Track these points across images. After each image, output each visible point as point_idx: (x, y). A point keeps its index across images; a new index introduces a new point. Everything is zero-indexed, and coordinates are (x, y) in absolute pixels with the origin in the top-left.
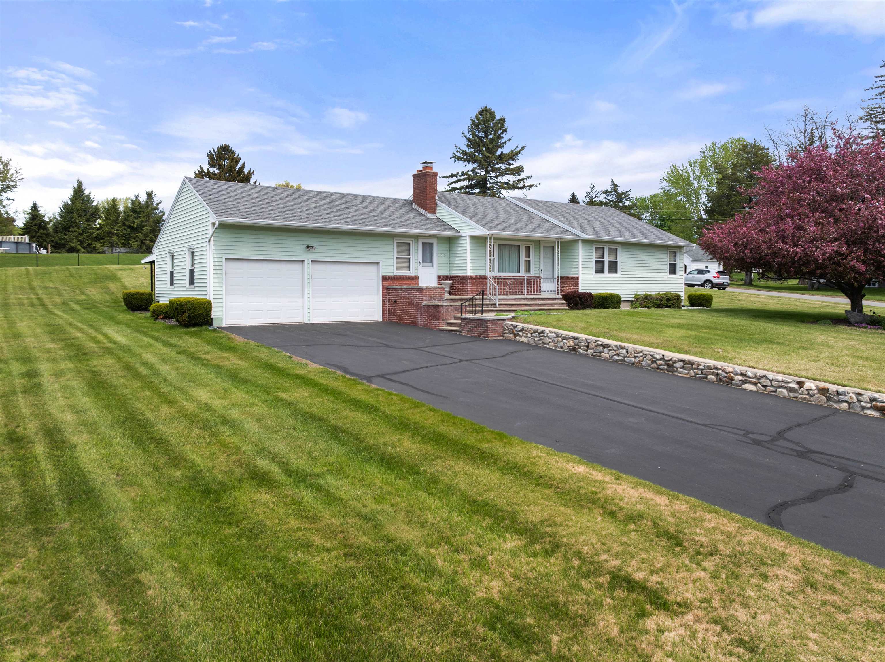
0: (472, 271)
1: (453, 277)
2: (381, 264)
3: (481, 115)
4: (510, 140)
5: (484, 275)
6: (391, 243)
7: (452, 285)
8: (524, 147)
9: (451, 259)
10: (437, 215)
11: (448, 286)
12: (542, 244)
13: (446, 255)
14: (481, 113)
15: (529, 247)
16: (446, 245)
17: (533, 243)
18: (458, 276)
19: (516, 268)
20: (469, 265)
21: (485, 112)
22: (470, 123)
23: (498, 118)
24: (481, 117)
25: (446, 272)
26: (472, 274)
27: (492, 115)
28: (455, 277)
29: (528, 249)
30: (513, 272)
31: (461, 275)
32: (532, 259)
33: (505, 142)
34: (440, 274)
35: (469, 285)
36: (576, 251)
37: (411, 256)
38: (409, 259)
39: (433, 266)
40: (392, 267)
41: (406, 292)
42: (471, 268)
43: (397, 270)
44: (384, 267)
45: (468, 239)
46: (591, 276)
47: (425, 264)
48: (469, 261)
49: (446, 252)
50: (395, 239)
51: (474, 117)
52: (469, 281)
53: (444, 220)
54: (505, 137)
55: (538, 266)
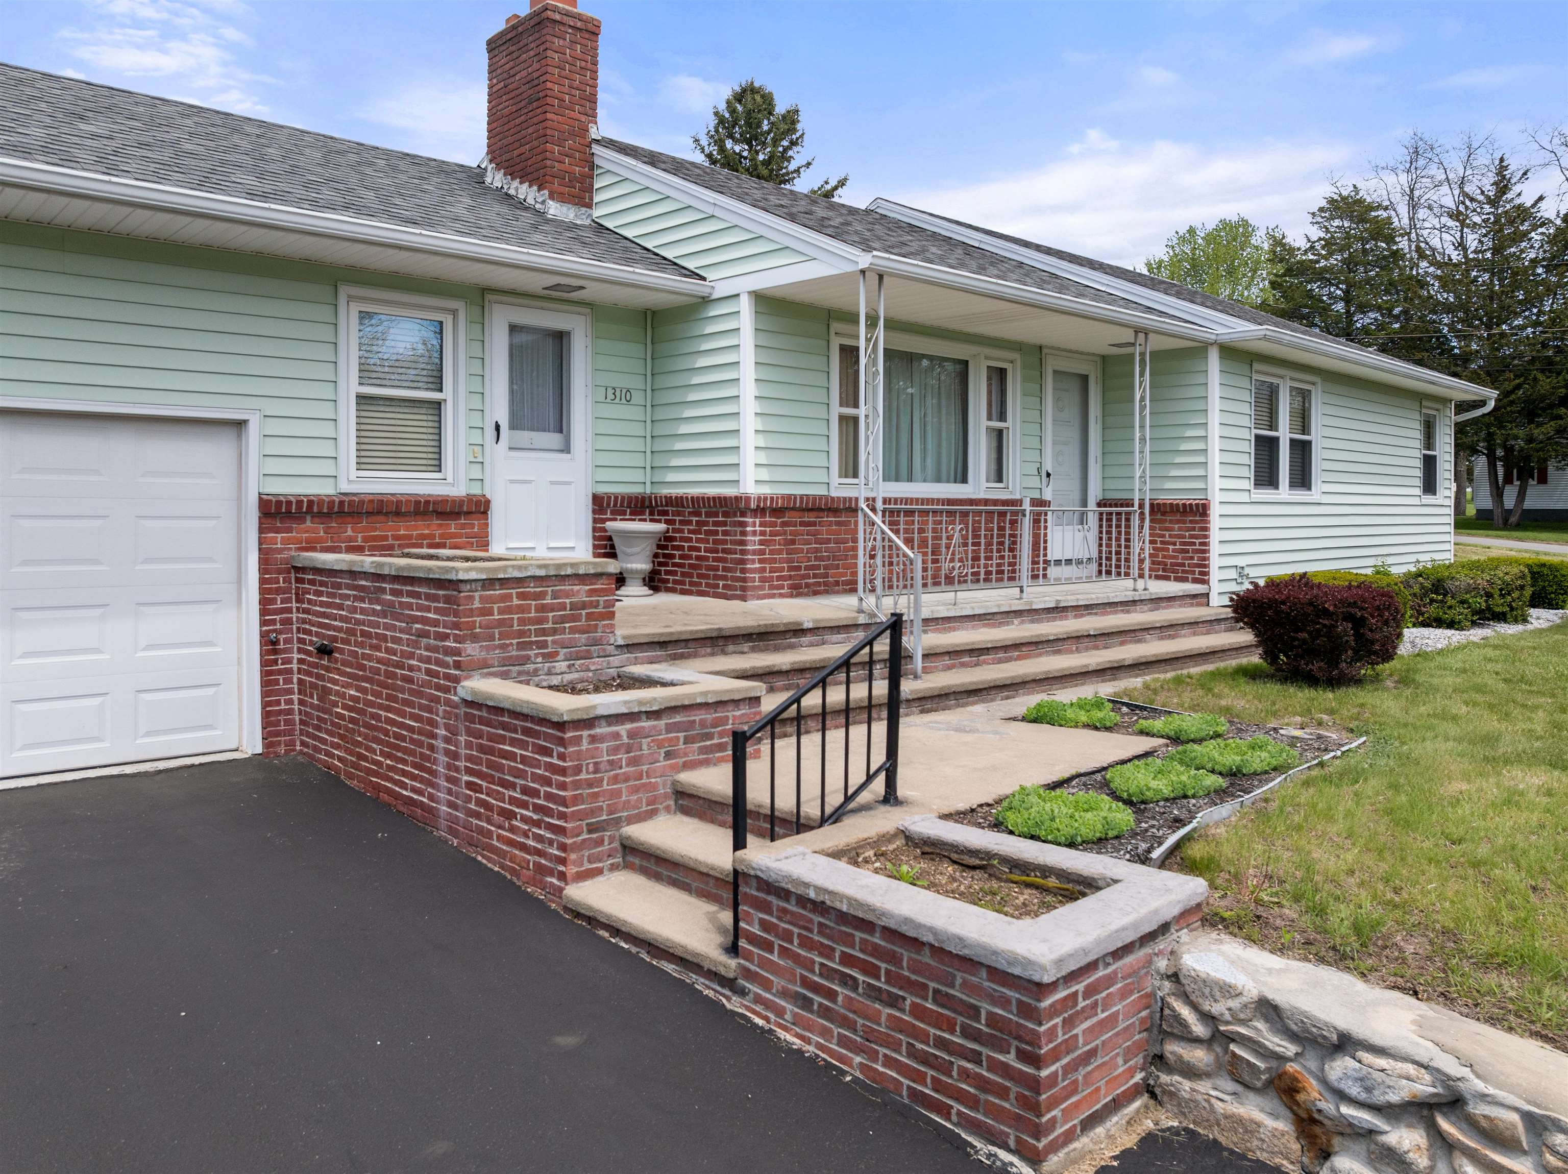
0: (764, 475)
1: (669, 500)
2: (253, 430)
3: (740, 101)
4: (808, 164)
5: (821, 491)
6: (325, 313)
7: (664, 542)
8: (846, 179)
9: (661, 414)
10: (597, 213)
11: (648, 548)
12: (1051, 364)
13: (637, 398)
14: (739, 97)
15: (1002, 372)
16: (636, 349)
17: (1016, 356)
18: (697, 501)
19: (949, 463)
20: (749, 440)
21: (749, 96)
22: (712, 122)
23: (780, 108)
24: (739, 108)
25: (638, 476)
26: (766, 490)
27: (768, 100)
28: (678, 502)
29: (999, 376)
30: (938, 480)
31: (712, 491)
32: (1013, 424)
33: (797, 171)
34: (603, 489)
35: (753, 543)
36: (1198, 392)
37: (447, 394)
38: (437, 405)
39: (566, 449)
40: (326, 449)
41: (374, 595)
42: (763, 458)
43: (360, 466)
44: (274, 447)
45: (745, 306)
46: (1244, 497)
47: (525, 437)
48: (749, 423)
49: (634, 383)
50: (344, 291)
51: (722, 107)
52: (753, 524)
53: (629, 233)
54: (798, 158)
55: (1034, 456)
